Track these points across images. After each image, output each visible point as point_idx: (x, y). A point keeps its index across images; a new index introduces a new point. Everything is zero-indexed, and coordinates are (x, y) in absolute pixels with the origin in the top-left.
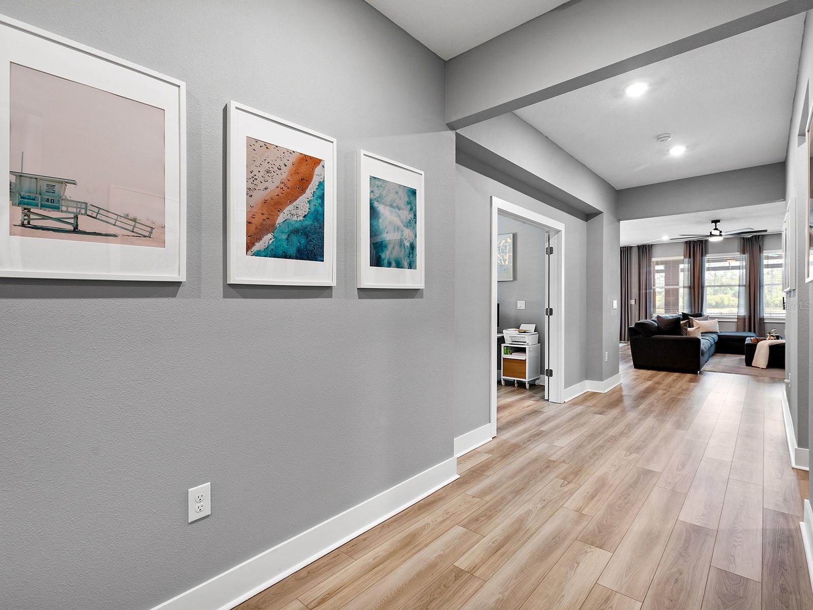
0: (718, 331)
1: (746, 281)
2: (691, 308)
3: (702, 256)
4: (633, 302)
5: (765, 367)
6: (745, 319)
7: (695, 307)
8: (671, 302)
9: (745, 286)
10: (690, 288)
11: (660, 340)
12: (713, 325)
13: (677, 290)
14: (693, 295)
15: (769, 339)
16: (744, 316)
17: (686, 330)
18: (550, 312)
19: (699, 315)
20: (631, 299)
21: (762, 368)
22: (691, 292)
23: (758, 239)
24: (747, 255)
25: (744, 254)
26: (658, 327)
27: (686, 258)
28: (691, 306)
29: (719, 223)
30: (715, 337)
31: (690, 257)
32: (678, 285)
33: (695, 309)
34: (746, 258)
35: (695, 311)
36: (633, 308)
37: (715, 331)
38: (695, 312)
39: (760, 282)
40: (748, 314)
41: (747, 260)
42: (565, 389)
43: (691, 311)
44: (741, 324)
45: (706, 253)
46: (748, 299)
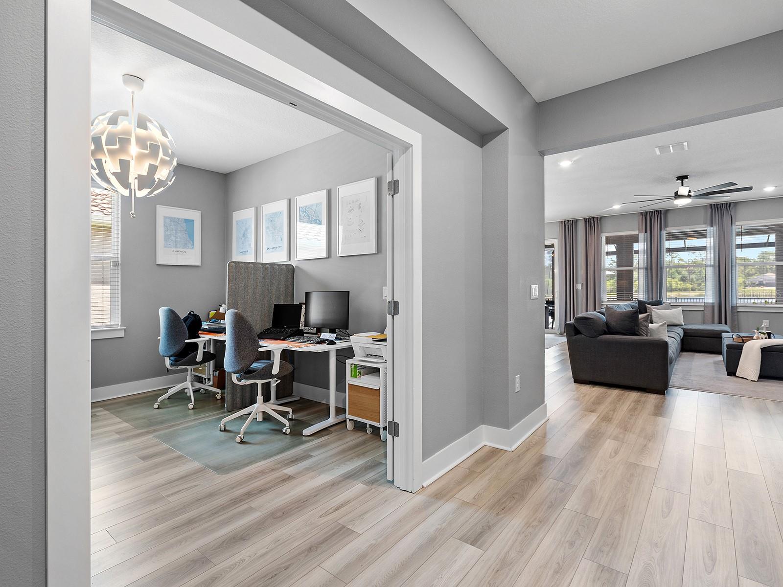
0: (683, 324)
1: (714, 260)
2: (648, 294)
3: (661, 230)
4: (579, 287)
5: (756, 379)
6: (713, 307)
7: (652, 292)
8: (624, 287)
9: (712, 266)
10: (647, 269)
11: (609, 343)
12: (677, 315)
13: (631, 272)
14: (650, 278)
15: (758, 338)
16: (713, 303)
17: (647, 327)
18: (395, 308)
19: (659, 303)
20: (577, 283)
21: (752, 381)
22: (647, 275)
23: (729, 207)
24: (715, 228)
25: (712, 226)
26: (607, 324)
27: (642, 232)
28: (648, 291)
29: (687, 180)
30: (680, 331)
31: (646, 232)
32: (632, 266)
33: (652, 295)
34: (715, 231)
35: (653, 297)
36: (580, 293)
37: (679, 322)
38: (652, 299)
39: (732, 261)
40: (718, 301)
41: (715, 236)
42: (423, 460)
43: (648, 298)
44: (708, 313)
45: (666, 226)
46: (718, 283)
